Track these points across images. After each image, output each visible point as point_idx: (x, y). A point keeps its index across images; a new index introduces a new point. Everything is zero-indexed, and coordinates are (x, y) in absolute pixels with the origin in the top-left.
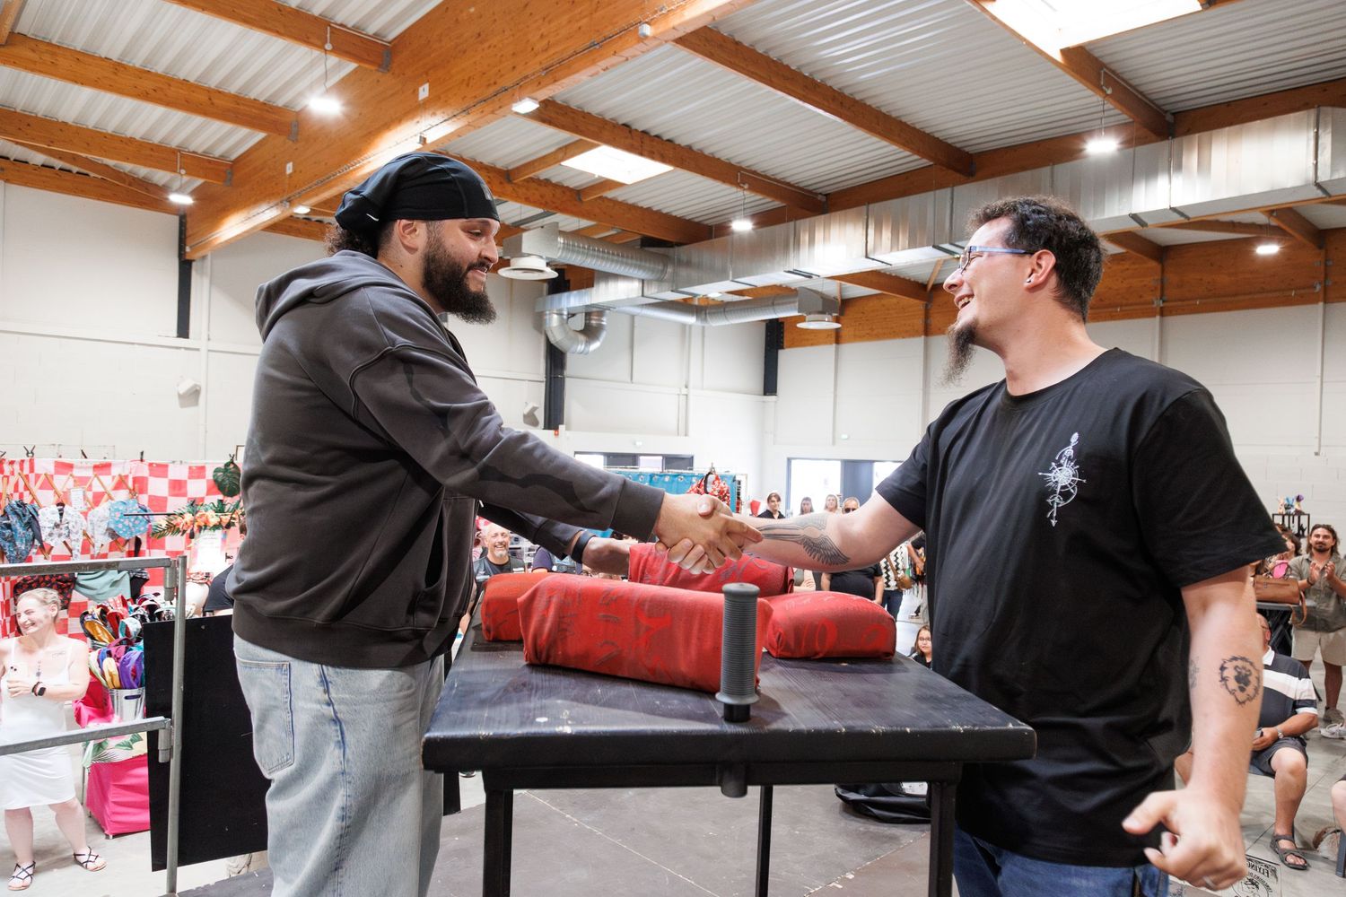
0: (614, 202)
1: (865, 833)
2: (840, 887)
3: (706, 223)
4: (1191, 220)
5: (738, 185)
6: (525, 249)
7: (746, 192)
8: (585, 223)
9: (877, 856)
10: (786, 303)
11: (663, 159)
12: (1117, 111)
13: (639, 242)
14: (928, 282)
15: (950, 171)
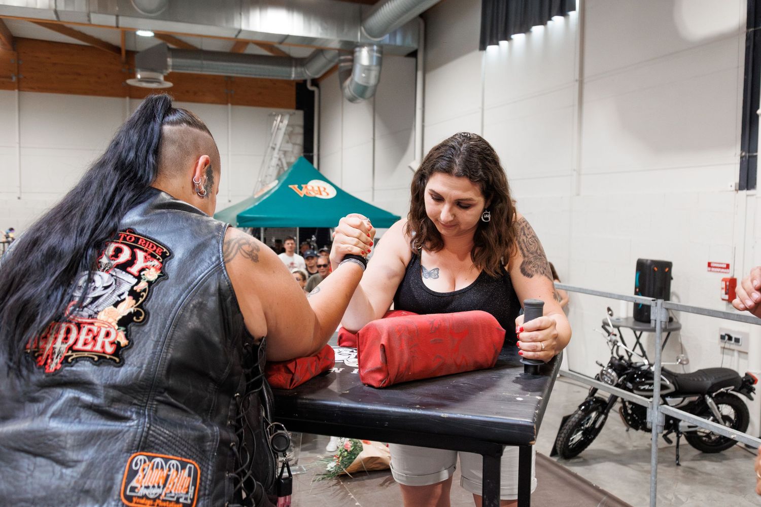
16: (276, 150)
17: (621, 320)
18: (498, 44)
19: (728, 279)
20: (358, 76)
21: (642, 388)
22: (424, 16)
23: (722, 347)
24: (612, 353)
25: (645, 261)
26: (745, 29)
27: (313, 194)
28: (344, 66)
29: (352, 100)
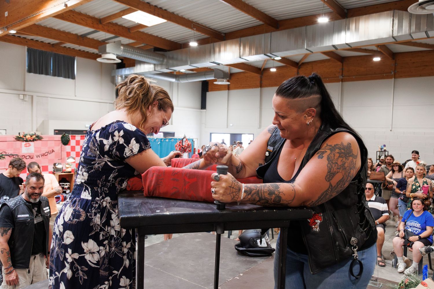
0: (143, 33)
1: (245, 261)
2: (238, 278)
3: (179, 42)
4: (353, 48)
5: (192, 28)
6: (108, 50)
7: (195, 31)
8: (131, 41)
9: (250, 268)
10: (210, 74)
11: (163, 17)
12: (328, 7)
13: (153, 49)
14: (262, 68)
15: (270, 27)
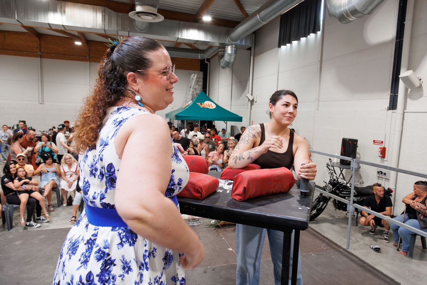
16: (192, 88)
17: (335, 163)
18: (286, 45)
19: (382, 148)
20: (226, 58)
21: (343, 193)
22: (254, 33)
23: (378, 177)
24: (331, 178)
25: (346, 139)
26: (395, 40)
27: (206, 107)
28: (221, 54)
29: (223, 68)
